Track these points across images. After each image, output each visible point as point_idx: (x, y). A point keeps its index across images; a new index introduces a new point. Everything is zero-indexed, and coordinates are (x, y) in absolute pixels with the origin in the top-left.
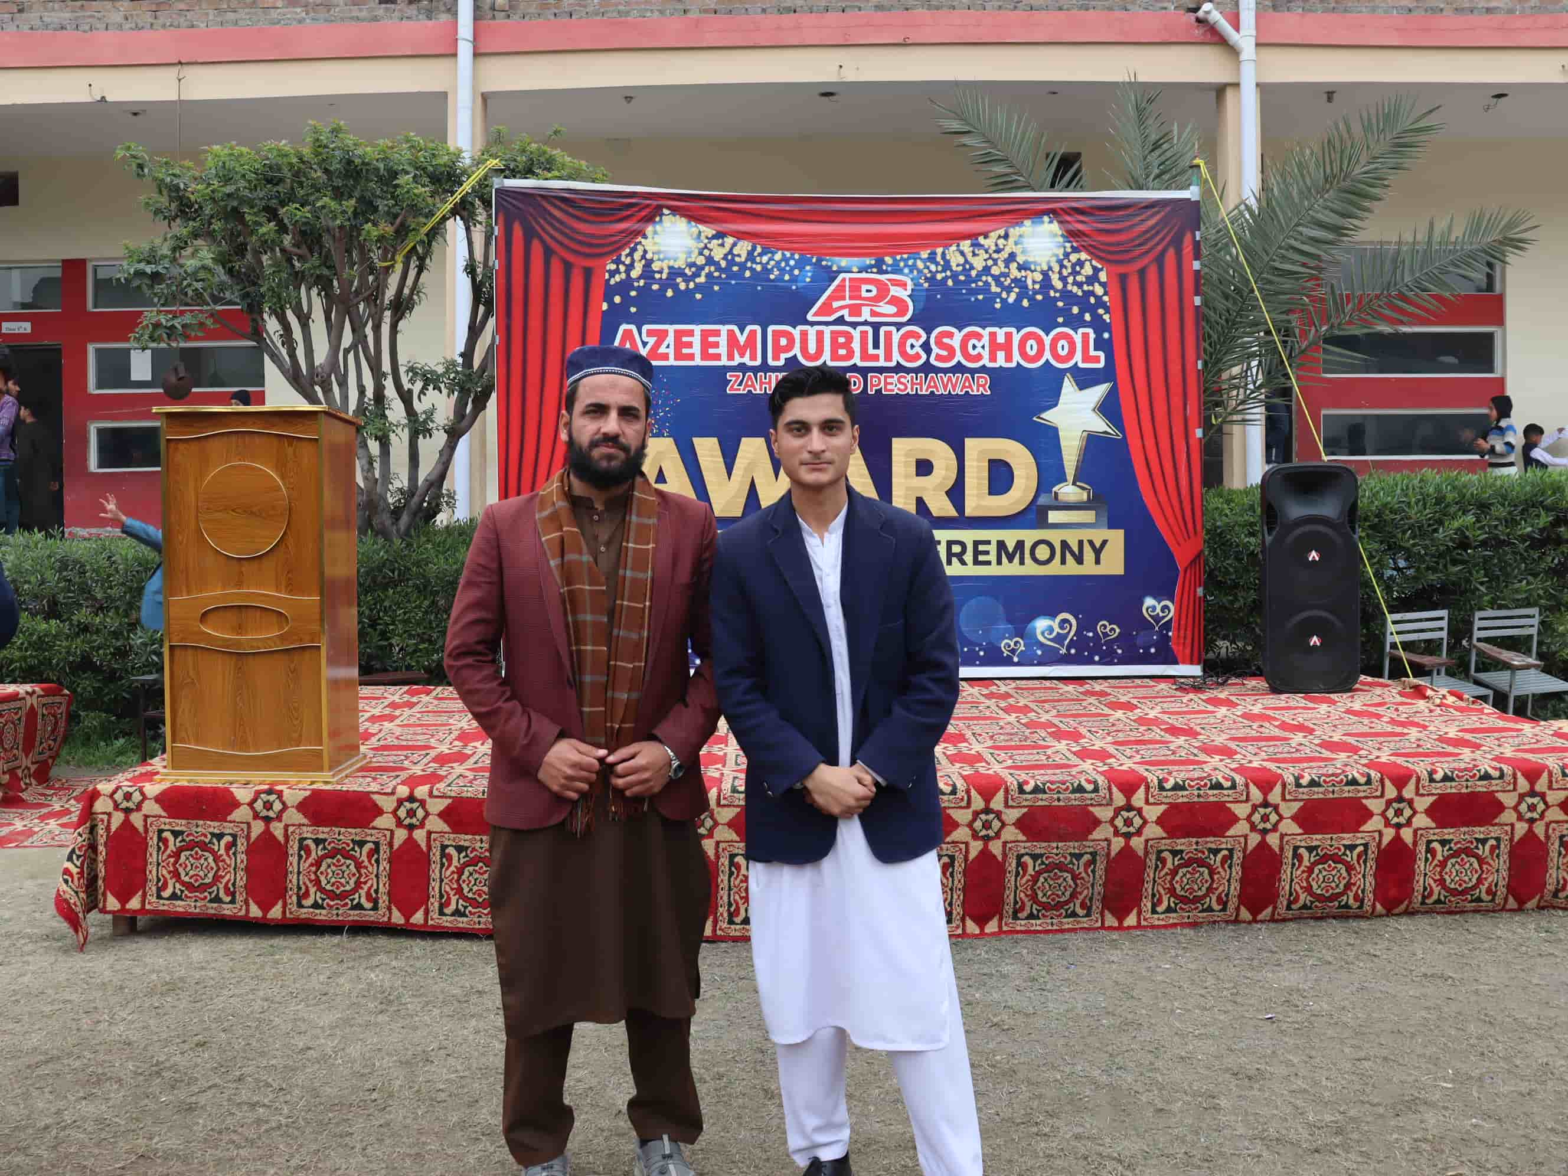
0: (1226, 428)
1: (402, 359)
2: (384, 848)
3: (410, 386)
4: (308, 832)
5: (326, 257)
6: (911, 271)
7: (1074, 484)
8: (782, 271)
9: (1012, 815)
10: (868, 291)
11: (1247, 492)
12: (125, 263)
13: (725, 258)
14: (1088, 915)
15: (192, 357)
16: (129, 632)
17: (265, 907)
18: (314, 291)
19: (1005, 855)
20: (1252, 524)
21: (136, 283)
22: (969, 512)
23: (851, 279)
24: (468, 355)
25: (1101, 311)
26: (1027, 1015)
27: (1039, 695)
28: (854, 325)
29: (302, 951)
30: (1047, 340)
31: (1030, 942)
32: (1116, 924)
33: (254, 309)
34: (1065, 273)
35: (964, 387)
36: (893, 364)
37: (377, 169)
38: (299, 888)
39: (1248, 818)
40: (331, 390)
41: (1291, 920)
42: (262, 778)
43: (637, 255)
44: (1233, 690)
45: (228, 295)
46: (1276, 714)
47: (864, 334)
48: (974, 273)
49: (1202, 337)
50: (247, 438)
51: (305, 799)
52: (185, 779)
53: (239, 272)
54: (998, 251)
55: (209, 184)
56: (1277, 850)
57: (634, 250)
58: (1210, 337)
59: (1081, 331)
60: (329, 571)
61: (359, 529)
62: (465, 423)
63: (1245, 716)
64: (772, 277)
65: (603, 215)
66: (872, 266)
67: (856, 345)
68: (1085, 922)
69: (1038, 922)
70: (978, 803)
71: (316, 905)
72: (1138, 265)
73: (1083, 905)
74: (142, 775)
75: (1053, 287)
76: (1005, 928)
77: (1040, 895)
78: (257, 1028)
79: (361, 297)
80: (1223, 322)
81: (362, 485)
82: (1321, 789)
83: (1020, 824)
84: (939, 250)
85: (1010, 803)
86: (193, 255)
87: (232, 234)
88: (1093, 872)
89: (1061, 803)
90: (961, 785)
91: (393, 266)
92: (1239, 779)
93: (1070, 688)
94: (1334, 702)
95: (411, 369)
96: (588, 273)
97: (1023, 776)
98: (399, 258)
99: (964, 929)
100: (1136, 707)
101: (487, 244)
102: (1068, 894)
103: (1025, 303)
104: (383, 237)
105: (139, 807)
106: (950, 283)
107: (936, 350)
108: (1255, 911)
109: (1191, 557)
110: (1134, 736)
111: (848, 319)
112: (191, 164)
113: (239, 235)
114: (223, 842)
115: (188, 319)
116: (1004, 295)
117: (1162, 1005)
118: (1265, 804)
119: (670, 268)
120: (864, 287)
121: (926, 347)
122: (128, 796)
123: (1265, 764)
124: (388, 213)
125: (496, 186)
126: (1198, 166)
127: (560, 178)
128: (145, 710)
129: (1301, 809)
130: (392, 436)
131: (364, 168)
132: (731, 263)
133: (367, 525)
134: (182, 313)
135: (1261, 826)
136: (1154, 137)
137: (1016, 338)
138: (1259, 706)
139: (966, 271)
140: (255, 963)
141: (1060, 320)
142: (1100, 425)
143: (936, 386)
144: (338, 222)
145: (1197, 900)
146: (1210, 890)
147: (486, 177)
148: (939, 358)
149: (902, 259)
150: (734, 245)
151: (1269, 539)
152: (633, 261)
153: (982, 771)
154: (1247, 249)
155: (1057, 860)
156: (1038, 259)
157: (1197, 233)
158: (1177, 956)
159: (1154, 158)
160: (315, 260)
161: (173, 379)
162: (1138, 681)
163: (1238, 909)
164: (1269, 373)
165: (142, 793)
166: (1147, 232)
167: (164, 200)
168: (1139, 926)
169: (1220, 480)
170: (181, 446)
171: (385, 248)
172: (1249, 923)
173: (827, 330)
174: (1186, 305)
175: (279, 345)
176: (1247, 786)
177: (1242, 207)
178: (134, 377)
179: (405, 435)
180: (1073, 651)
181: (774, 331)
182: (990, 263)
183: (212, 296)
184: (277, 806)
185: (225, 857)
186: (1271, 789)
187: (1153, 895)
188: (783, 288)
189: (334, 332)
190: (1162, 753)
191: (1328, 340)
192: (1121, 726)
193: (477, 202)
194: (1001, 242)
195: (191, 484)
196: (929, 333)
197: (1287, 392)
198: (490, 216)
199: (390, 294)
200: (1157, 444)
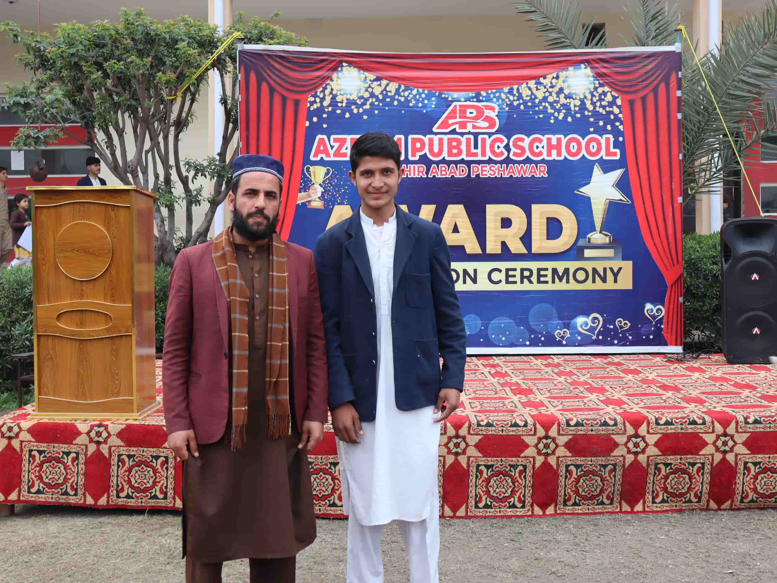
0: (698, 196)
1: (182, 157)
2: (171, 460)
3: (187, 174)
4: (123, 451)
5: (134, 93)
6: (498, 100)
7: (600, 232)
8: (417, 101)
9: (562, 440)
10: (471, 113)
11: (711, 237)
12: (7, 97)
13: (381, 93)
14: (611, 503)
15: (49, 155)
16: (11, 326)
17: (96, 498)
18: (127, 115)
19: (558, 466)
20: (714, 257)
21: (14, 110)
22: (534, 251)
23: (460, 106)
24: (222, 154)
25: (617, 124)
26: (573, 567)
27: (579, 364)
28: (462, 134)
29: (119, 525)
30: (583, 142)
31: (574, 520)
32: (629, 510)
33: (89, 125)
34: (595, 100)
35: (531, 172)
36: (487, 158)
37: (165, 38)
38: (118, 486)
39: (714, 443)
40: (138, 176)
41: (743, 509)
42: (94, 417)
43: (327, 92)
44: (702, 361)
45: (72, 116)
46: (732, 377)
47: (468, 140)
48: (537, 101)
49: (683, 138)
50: (86, 206)
51: (122, 430)
52: (47, 418)
53: (79, 103)
54: (552, 87)
55: (60, 48)
56: (733, 464)
57: (325, 89)
58: (687, 139)
59: (605, 136)
60: (137, 288)
61: (156, 262)
62: (221, 197)
63: (711, 378)
64: (411, 105)
65: (306, 67)
66: (473, 97)
67: (463, 147)
68: (610, 508)
69: (580, 508)
70: (541, 432)
71: (128, 497)
72: (641, 94)
73: (608, 498)
74: (19, 415)
75: (587, 109)
76: (558, 512)
77: (581, 490)
78: (90, 575)
79: (156, 118)
80: (696, 129)
81: (157, 235)
82: (762, 426)
83: (567, 445)
84: (515, 87)
85: (561, 432)
86: (50, 92)
87: (74, 78)
88: (614, 476)
89: (593, 433)
90: (530, 421)
91: (175, 99)
92: (708, 419)
93: (598, 360)
94: (769, 370)
95: (188, 163)
96: (297, 103)
97: (569, 415)
98: (179, 94)
99: (533, 512)
100: (641, 372)
101: (234, 86)
102: (598, 490)
103: (570, 119)
104: (169, 81)
105: (17, 436)
106: (522, 107)
107: (513, 150)
108: (720, 502)
109: (675, 278)
110: (639, 390)
111: (458, 130)
112: (48, 35)
113: (79, 79)
114: (70, 458)
115: (47, 132)
116: (556, 114)
117: (660, 562)
118: (725, 434)
119: (347, 99)
120: (468, 111)
121: (507, 147)
122: (10, 429)
123: (724, 409)
124: (172, 66)
125: (239, 49)
126: (681, 30)
127: (279, 44)
128: (22, 374)
129: (748, 438)
130: (176, 205)
131: (157, 37)
132: (385, 96)
133: (161, 260)
134: (43, 128)
135: (722, 448)
136: (652, 12)
137: (564, 141)
138: (720, 372)
139: (532, 100)
140: (89, 533)
141: (592, 130)
142: (617, 195)
143: (513, 172)
144: (141, 71)
145: (682, 495)
146: (690, 489)
147: (233, 43)
148: (515, 154)
149: (492, 93)
150: (387, 85)
151: (725, 266)
152: (324, 95)
153: (543, 412)
154: (712, 83)
155: (591, 468)
156: (577, 91)
157: (680, 73)
158: (669, 531)
159: (652, 26)
160: (127, 95)
161: (36, 169)
162: (642, 356)
163: (708, 502)
164: (726, 160)
165: (19, 427)
166: (647, 73)
167: (31, 57)
168: (644, 511)
169: (693, 229)
170: (45, 211)
171: (171, 88)
172: (716, 510)
173: (445, 138)
174: (672, 118)
175: (105, 148)
176: (713, 423)
177: (709, 56)
178: (14, 167)
179: (184, 204)
180: (601, 337)
181: (412, 139)
182: (547, 94)
183: (62, 117)
184: (105, 435)
185: (71, 466)
186: (729, 425)
187: (653, 492)
188: (417, 111)
189: (139, 140)
190: (658, 401)
191: (764, 140)
192: (631, 384)
193: (228, 59)
194: (554, 81)
195: (51, 233)
196: (509, 139)
197: (737, 173)
198: (235, 68)
199: (174, 116)
200: (653, 206)
